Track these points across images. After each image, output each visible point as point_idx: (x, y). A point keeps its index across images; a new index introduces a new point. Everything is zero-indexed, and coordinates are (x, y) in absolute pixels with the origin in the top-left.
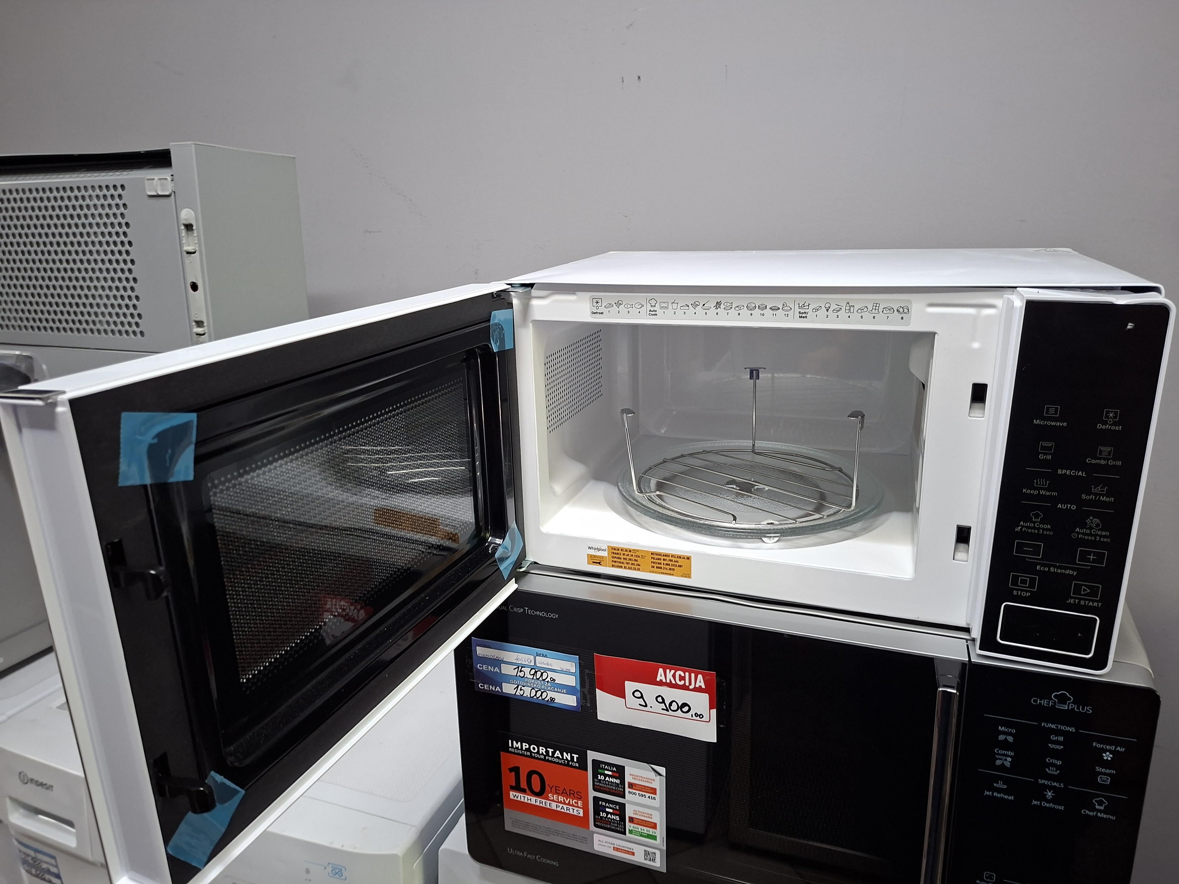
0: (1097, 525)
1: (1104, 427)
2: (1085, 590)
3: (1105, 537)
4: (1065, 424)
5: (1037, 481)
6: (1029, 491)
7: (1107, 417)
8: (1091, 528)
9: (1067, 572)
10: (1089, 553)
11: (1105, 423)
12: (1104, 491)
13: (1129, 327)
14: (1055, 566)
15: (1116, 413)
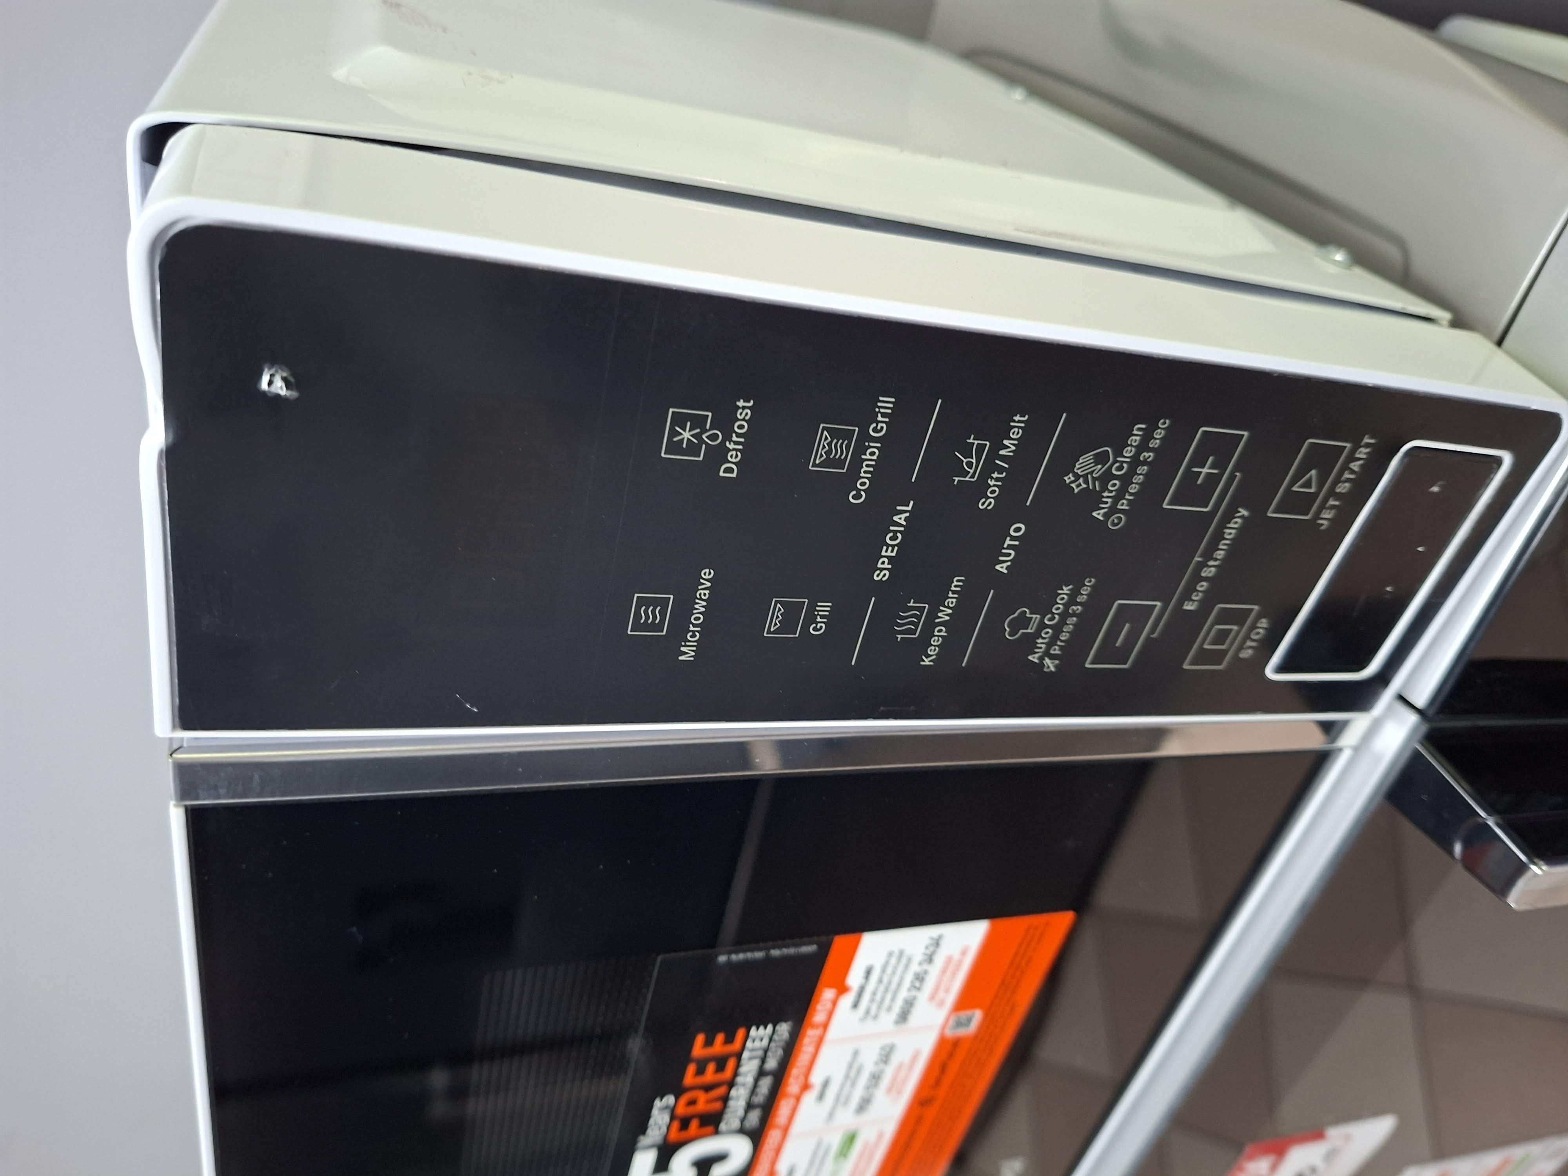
0: (1101, 459)
1: (734, 457)
2: (1308, 484)
3: (1148, 436)
4: (707, 574)
5: (901, 632)
6: (933, 651)
7: (693, 449)
8: (1107, 477)
9: (1230, 533)
10: (1191, 477)
11: (719, 454)
12: (981, 448)
13: (279, 387)
14: (1203, 565)
15: (680, 421)
